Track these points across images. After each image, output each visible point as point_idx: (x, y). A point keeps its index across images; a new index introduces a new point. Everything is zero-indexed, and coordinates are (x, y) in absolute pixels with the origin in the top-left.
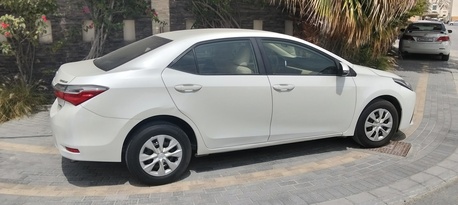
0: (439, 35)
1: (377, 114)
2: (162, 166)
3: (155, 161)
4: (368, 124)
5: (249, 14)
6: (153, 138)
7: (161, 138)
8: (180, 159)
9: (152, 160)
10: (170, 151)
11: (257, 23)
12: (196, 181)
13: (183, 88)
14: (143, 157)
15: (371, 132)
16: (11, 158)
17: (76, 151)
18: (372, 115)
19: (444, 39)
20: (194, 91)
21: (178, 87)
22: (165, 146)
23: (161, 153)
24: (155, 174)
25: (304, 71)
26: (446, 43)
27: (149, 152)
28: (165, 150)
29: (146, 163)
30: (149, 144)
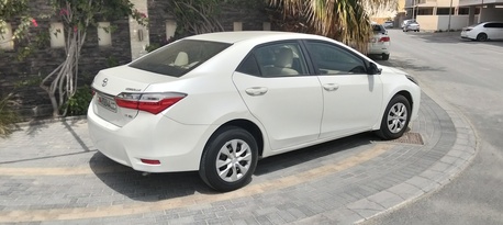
0: (381, 36)
1: (396, 108)
2: (235, 171)
3: (229, 167)
4: (390, 118)
5: (229, 16)
6: (227, 143)
7: (234, 143)
8: (249, 163)
9: (226, 166)
10: (242, 156)
11: (236, 25)
12: (260, 184)
13: (254, 91)
14: (220, 163)
15: (392, 125)
16: (35, 183)
17: (157, 162)
18: (393, 109)
19: (386, 39)
20: (262, 94)
21: (250, 91)
22: (237, 151)
23: (235, 159)
24: (230, 179)
25: (330, 71)
26: (387, 43)
27: (224, 157)
28: (238, 154)
29: (222, 169)
30: (224, 150)
